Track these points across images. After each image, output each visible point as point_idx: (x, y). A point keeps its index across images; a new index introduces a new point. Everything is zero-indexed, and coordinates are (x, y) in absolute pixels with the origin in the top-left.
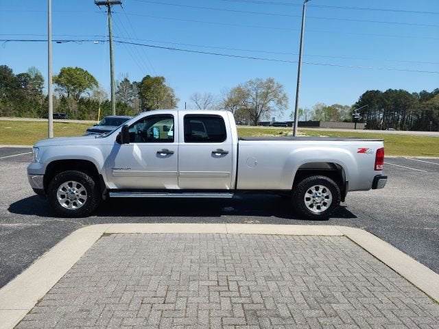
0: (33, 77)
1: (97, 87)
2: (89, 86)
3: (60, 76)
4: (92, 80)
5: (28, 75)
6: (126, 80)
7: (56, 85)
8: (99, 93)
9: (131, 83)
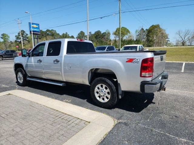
0: (107, 33)
1: (130, 34)
2: (127, 34)
3: (116, 32)
4: (128, 31)
5: (105, 33)
6: (142, 29)
7: (115, 35)
8: (130, 36)
9: (145, 30)
